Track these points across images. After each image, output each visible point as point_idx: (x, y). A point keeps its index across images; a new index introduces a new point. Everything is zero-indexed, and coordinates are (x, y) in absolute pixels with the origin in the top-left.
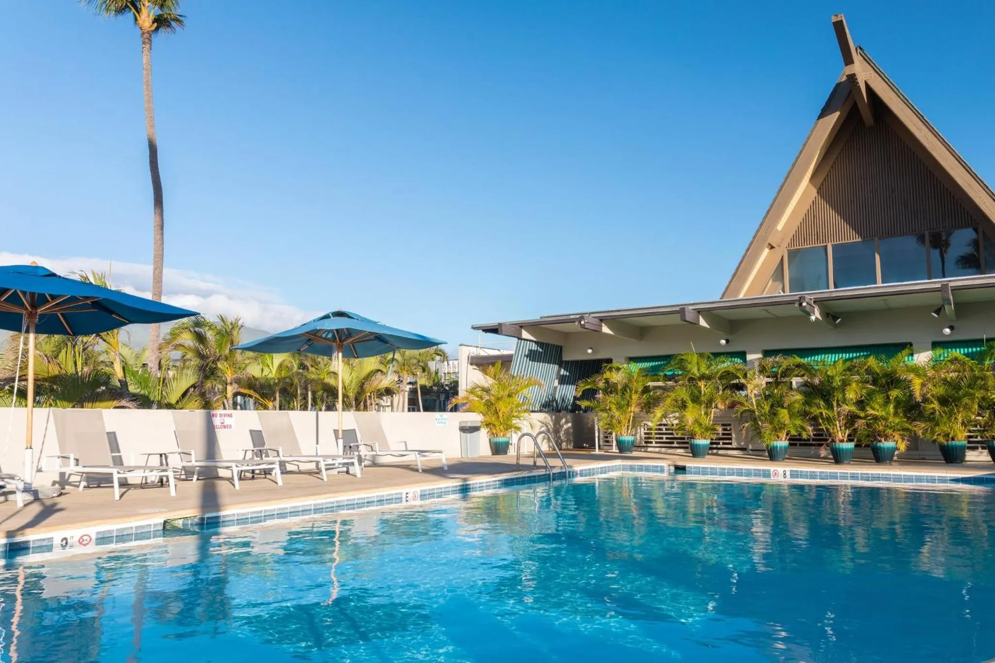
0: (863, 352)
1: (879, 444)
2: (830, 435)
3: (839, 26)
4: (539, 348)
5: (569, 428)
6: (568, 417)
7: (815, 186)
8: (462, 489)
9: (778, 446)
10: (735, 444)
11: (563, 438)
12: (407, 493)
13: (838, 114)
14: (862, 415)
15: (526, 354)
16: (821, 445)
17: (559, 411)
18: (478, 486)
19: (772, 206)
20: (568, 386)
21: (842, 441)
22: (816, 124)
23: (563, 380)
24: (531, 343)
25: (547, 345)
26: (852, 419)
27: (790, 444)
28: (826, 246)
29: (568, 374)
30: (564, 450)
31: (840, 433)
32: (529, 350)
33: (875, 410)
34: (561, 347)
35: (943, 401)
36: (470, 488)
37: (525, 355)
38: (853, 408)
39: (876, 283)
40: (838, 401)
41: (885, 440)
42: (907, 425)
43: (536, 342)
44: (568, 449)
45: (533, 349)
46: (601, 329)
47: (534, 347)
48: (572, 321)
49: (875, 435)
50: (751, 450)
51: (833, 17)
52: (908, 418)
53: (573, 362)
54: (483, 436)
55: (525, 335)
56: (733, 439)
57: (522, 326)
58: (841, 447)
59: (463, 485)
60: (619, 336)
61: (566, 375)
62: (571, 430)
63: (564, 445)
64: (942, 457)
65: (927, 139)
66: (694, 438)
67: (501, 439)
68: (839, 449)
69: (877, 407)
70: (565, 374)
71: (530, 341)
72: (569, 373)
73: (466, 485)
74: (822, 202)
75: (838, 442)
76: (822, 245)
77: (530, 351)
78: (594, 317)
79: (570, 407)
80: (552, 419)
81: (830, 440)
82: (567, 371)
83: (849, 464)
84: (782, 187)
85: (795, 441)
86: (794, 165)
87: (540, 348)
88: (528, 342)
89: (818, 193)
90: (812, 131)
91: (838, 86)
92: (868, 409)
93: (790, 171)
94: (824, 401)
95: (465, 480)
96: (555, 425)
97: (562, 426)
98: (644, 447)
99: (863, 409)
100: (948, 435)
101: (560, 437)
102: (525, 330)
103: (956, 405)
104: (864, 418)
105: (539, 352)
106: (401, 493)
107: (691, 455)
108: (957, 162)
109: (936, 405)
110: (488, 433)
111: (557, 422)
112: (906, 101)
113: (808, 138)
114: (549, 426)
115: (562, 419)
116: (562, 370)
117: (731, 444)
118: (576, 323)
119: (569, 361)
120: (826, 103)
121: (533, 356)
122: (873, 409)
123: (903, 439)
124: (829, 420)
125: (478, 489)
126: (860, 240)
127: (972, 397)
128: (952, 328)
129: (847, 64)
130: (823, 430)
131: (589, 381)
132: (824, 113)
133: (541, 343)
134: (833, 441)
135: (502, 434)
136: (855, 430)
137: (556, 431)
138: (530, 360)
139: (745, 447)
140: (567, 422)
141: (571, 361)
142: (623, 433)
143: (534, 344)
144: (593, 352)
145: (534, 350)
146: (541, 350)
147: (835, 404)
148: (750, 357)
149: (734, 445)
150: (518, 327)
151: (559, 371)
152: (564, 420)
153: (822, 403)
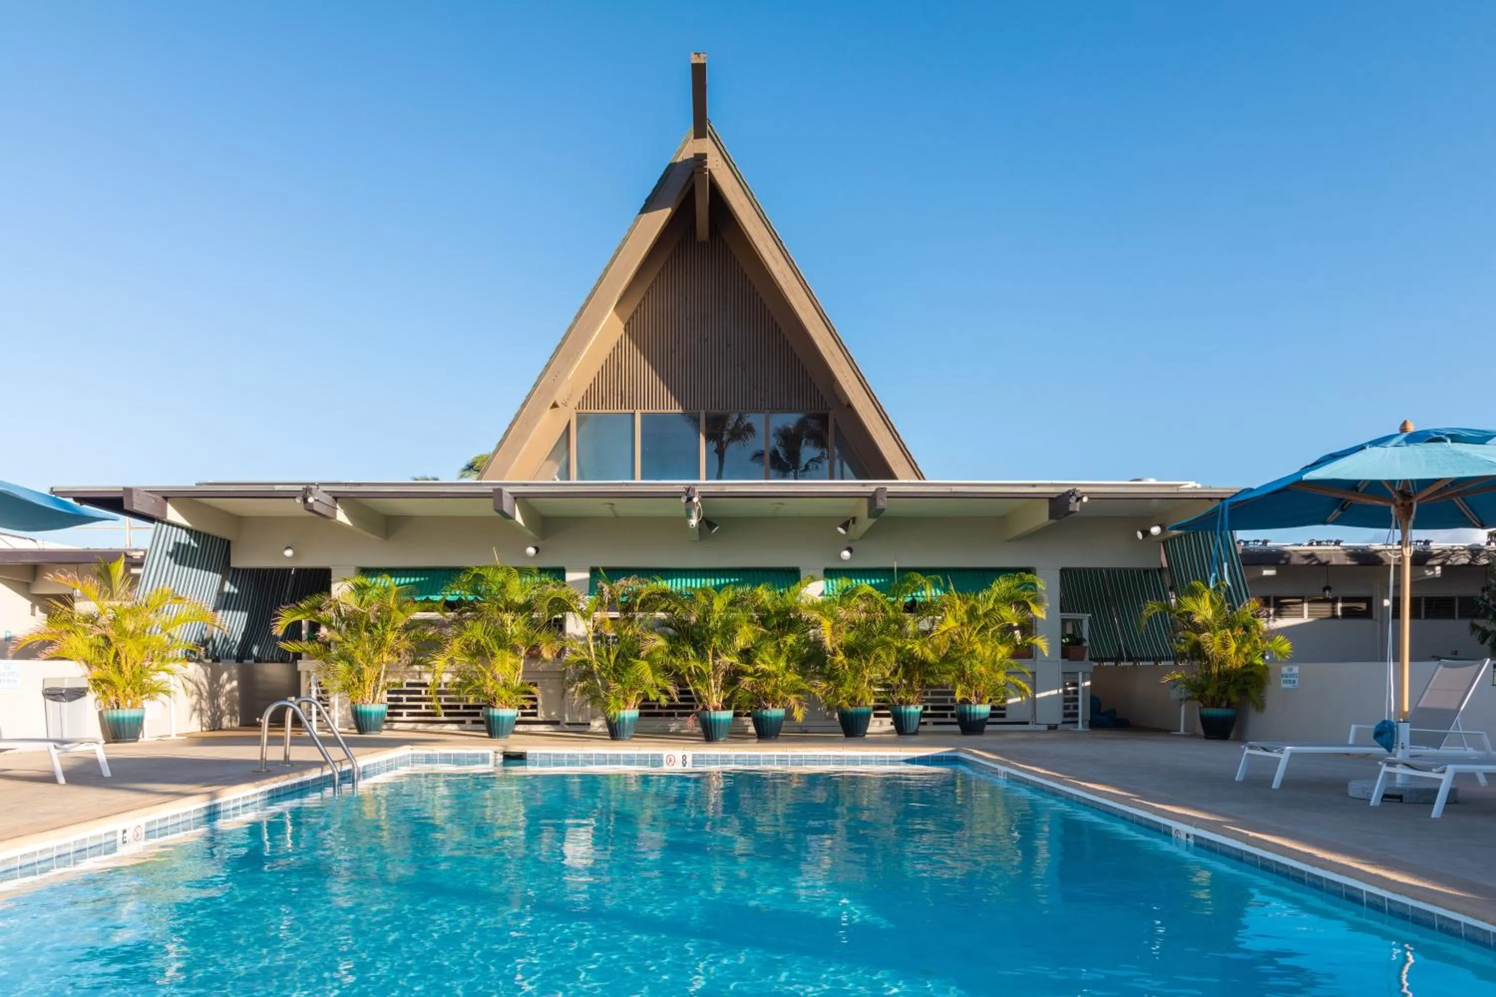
0: (735, 578)
1: (764, 712)
2: (700, 700)
3: (699, 71)
4: (192, 541)
5: (232, 691)
6: (234, 671)
7: (622, 319)
8: (209, 815)
9: (627, 716)
10: (543, 715)
11: (223, 708)
12: (124, 832)
13: (668, 211)
14: (750, 670)
15: (170, 550)
16: (688, 715)
17: (216, 660)
18: (231, 806)
19: (565, 338)
20: (235, 613)
21: (716, 709)
22: (637, 221)
23: (225, 602)
24: (180, 530)
25: (206, 536)
26: (732, 677)
27: (641, 714)
28: (633, 414)
29: (236, 591)
30: (227, 730)
31: (715, 696)
32: (175, 543)
33: (766, 662)
34: (229, 542)
35: (850, 651)
36: (220, 812)
37: (167, 553)
38: (735, 660)
39: (698, 478)
40: (715, 650)
41: (773, 706)
42: (804, 686)
43: (188, 530)
44: (231, 729)
45: (182, 541)
46: (335, 514)
47: (184, 538)
48: (290, 496)
49: (759, 700)
50: (569, 724)
51: (693, 56)
52: (804, 675)
53: (245, 571)
54: (89, 705)
55: (173, 514)
56: (539, 707)
57: (168, 496)
58: (717, 717)
59: (209, 807)
60: (359, 530)
61: (233, 593)
62: (237, 694)
63: (225, 721)
64: (840, 729)
65: (785, 276)
66: (493, 707)
67: (126, 713)
68: (715, 720)
69: (767, 658)
70: (232, 590)
71: (178, 526)
72: (239, 589)
73: (215, 806)
74: (628, 343)
75: (712, 710)
76: (627, 411)
77: (177, 545)
78: (325, 492)
79: (235, 652)
80: (206, 674)
81: (701, 707)
82: (235, 586)
83: (724, 741)
84: (582, 309)
85: (648, 709)
86: (601, 280)
87: (195, 540)
88: (175, 529)
89: (625, 330)
90: (631, 231)
91: (672, 167)
92: (758, 662)
93: (595, 289)
94: (696, 650)
95: (213, 795)
96: (211, 684)
97: (223, 686)
98: (386, 722)
99: (750, 662)
100: (854, 699)
101: (219, 706)
102: (173, 506)
103: (865, 658)
104: (751, 675)
105: (193, 547)
106: (114, 833)
107: (486, 734)
108: (818, 317)
109: (840, 657)
110: (96, 700)
111: (214, 679)
112: (761, 214)
113: (625, 240)
114: (202, 687)
115: (222, 674)
116: (227, 584)
117: (535, 715)
118: (298, 500)
119: (239, 570)
120: (654, 190)
121: (180, 555)
122: (764, 662)
123: (801, 705)
124: (701, 676)
125: (231, 813)
126: (681, 411)
127: (886, 645)
128: (850, 550)
129: (697, 137)
130: (689, 692)
131: (302, 605)
132: (649, 205)
133: (196, 532)
134: (705, 709)
135: (129, 702)
136: (733, 694)
137: (213, 695)
138: (175, 562)
139: (557, 719)
140: (230, 679)
141: (243, 570)
142: (366, 700)
143: (184, 532)
144: (295, 555)
145: (184, 545)
146: (196, 545)
147: (710, 653)
148: (570, 577)
149: (540, 718)
150: (159, 498)
151: (222, 585)
152: (225, 676)
153: (691, 651)
